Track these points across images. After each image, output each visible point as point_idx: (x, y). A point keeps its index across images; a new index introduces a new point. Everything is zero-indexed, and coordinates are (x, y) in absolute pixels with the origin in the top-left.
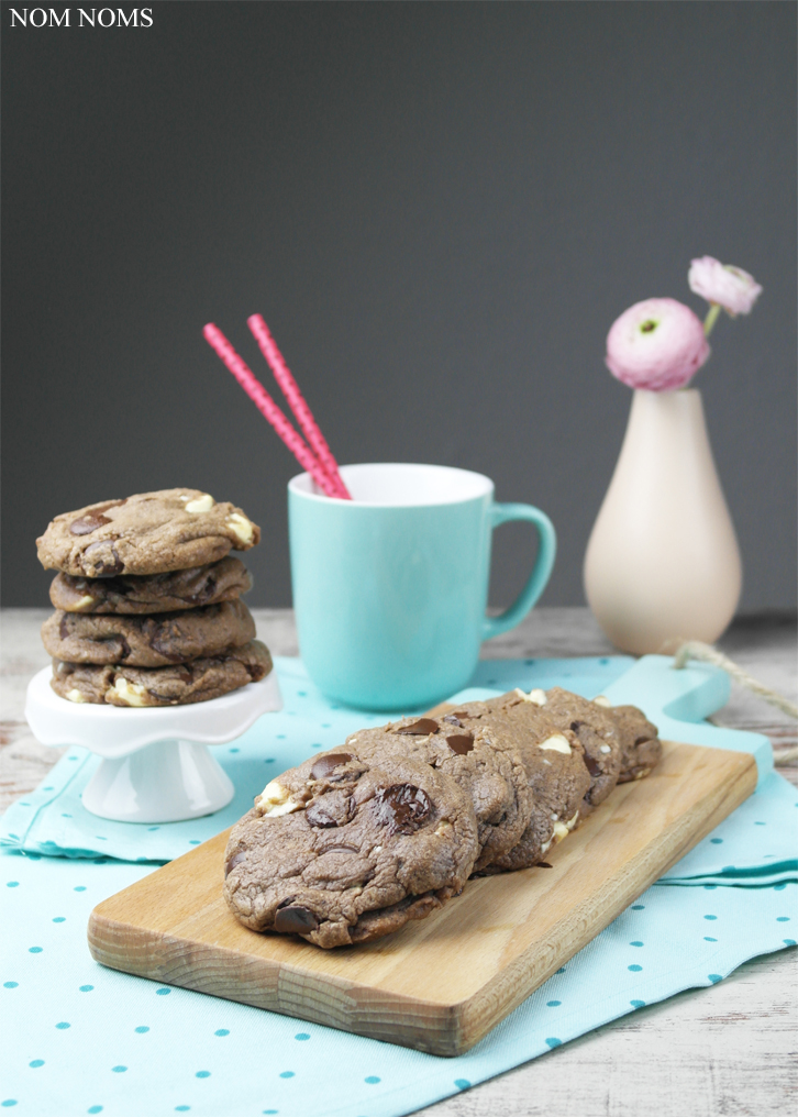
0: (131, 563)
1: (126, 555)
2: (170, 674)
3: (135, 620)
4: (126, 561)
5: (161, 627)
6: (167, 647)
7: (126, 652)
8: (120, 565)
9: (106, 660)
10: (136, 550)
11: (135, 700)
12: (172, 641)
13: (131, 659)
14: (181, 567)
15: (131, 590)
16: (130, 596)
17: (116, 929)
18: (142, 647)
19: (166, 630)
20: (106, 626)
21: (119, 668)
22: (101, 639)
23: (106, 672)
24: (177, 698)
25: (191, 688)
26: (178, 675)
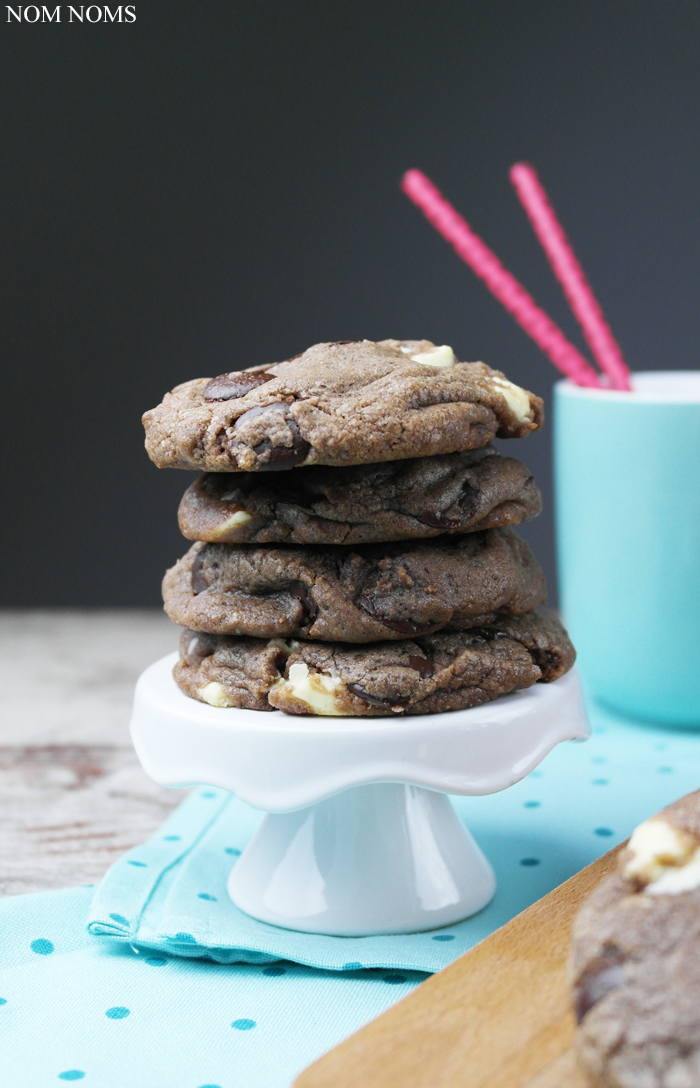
0: (325, 441)
1: (312, 427)
2: (391, 656)
3: (327, 556)
4: (313, 437)
5: (377, 570)
6: (387, 606)
7: (308, 614)
8: (304, 446)
9: (271, 628)
10: (333, 418)
11: (323, 702)
12: (396, 595)
13: (319, 626)
14: (416, 452)
15: (321, 498)
16: (320, 510)
18: (340, 605)
19: (386, 575)
20: (273, 566)
21: (296, 644)
22: (264, 591)
23: (271, 651)
24: (402, 701)
25: (429, 684)
26: (405, 659)
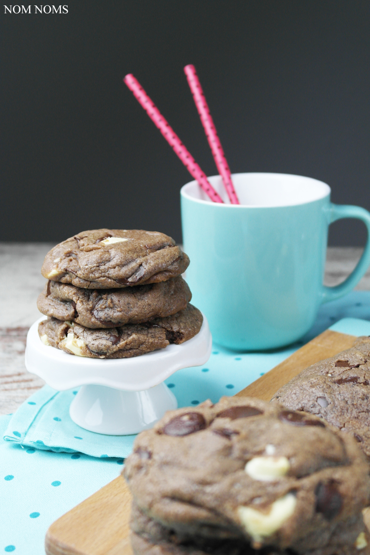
2: (103, 335)
5: (100, 299)
6: (102, 315)
7: (76, 313)
11: (77, 351)
12: (106, 311)
13: (80, 319)
17: (64, 549)
18: (84, 313)
19: (103, 302)
21: (72, 324)
22: (64, 301)
23: (64, 325)
24: (105, 354)
25: (115, 348)
26: (108, 337)
